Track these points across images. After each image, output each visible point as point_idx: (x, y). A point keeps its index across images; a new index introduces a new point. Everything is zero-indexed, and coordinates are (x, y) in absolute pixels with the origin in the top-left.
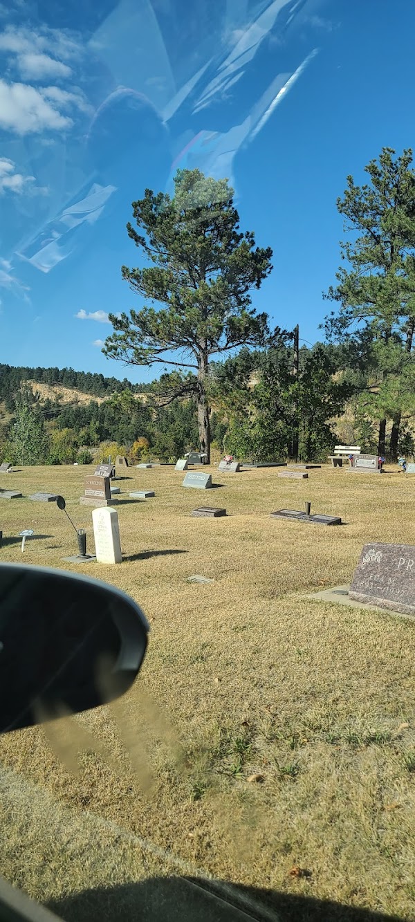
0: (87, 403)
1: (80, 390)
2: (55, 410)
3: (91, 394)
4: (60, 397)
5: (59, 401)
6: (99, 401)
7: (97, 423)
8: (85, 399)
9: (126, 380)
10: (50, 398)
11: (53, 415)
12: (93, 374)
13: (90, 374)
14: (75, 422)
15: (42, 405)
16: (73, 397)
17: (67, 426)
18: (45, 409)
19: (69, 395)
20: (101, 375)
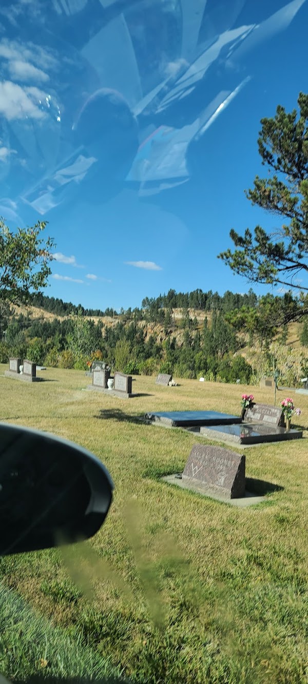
0: (51, 320)
1: (46, 309)
2: (26, 323)
3: (54, 313)
4: (30, 313)
5: (30, 316)
6: (61, 319)
7: (61, 336)
8: (50, 317)
9: (80, 305)
10: (23, 314)
11: (25, 326)
12: (55, 299)
13: (53, 299)
14: (43, 333)
15: (17, 318)
16: (40, 314)
17: (36, 336)
18: (19, 321)
19: (37, 312)
20: (61, 300)
